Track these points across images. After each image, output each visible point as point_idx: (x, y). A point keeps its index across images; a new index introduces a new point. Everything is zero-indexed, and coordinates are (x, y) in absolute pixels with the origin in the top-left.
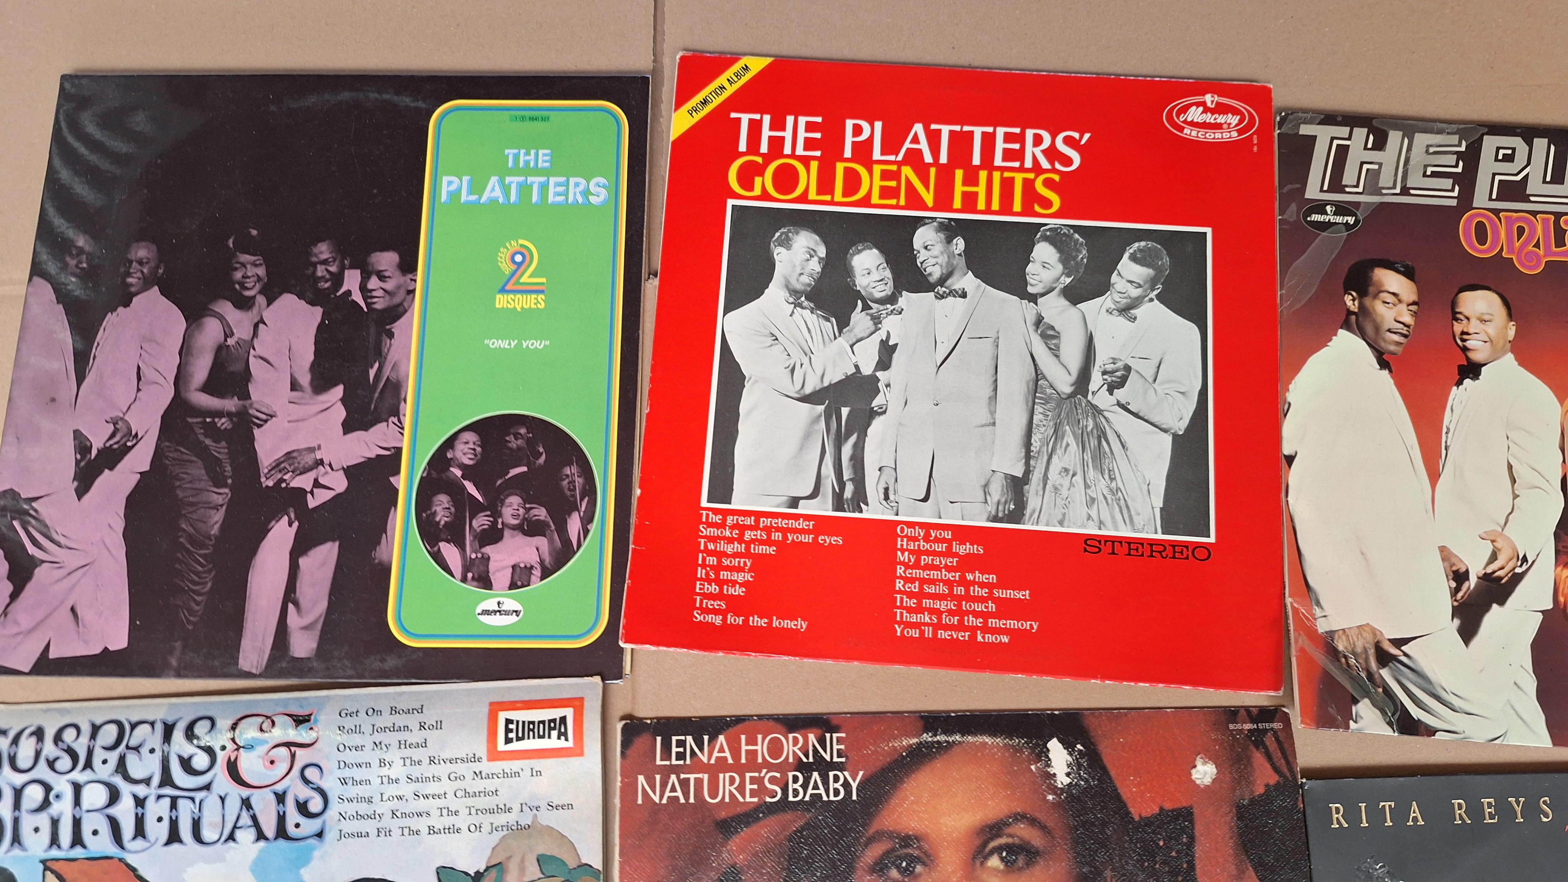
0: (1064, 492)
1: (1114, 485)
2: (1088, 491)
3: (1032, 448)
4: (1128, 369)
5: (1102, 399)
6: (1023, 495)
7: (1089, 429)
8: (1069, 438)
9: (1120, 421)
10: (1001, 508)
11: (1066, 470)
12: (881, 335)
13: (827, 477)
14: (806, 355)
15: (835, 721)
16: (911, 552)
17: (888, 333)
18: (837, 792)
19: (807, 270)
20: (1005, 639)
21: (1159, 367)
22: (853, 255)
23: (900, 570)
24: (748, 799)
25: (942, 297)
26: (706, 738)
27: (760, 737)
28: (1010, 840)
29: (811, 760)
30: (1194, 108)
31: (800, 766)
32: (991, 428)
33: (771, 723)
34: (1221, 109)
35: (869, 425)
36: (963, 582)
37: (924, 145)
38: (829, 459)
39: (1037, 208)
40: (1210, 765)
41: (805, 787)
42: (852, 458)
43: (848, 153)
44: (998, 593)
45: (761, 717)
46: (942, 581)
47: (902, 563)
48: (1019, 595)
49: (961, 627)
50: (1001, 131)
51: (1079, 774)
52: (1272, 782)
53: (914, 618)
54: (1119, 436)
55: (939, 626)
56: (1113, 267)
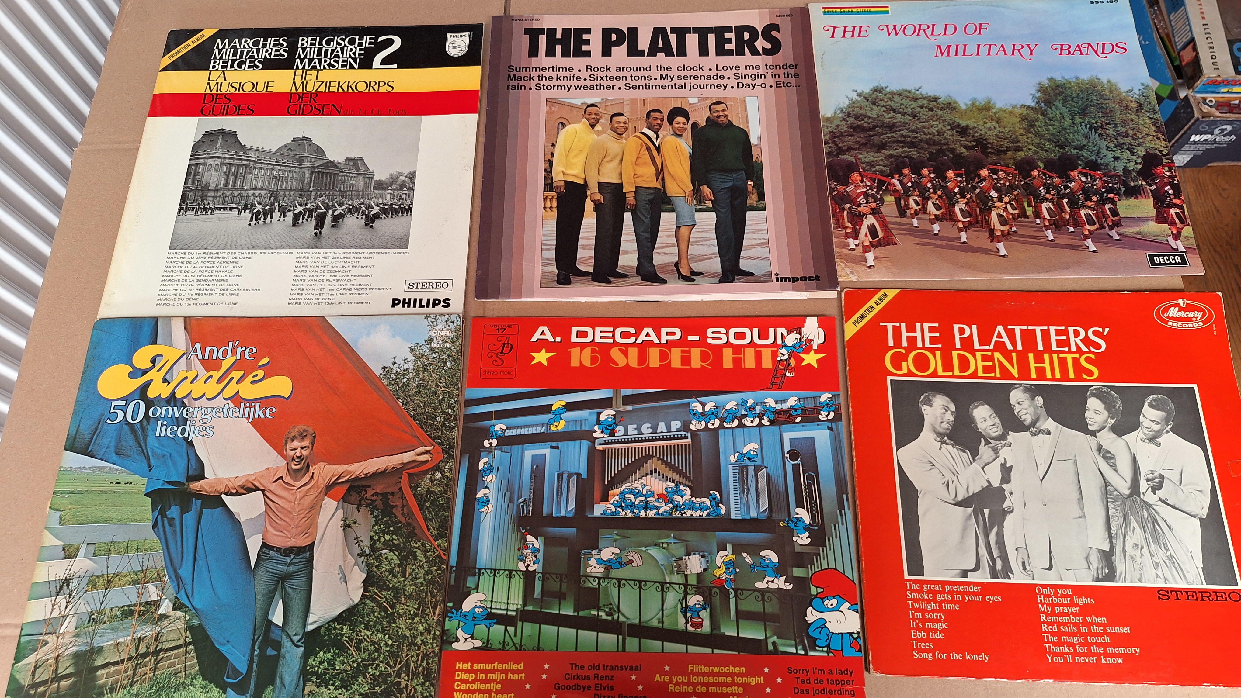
0: (1138, 560)
1: (1168, 553)
2: (1153, 559)
3: (1112, 532)
4: (1162, 477)
5: (1150, 497)
6: (1112, 563)
7: (1146, 517)
8: (1134, 524)
10: (1100, 572)
11: (1137, 545)
12: (1000, 460)
13: (983, 556)
14: (954, 474)
16: (1048, 605)
17: (1005, 459)
19: (945, 420)
20: (1120, 661)
21: (1181, 475)
22: (973, 409)
23: (1043, 617)
25: (1035, 434)
30: (1172, 308)
32: (1083, 519)
34: (1190, 308)
35: (1004, 520)
36: (1085, 623)
37: (1005, 339)
38: (982, 543)
39: (1084, 376)
42: (997, 543)
43: (958, 346)
44: (1109, 630)
46: (1071, 623)
47: (1044, 613)
48: (1124, 630)
49: (1089, 654)
50: (1052, 329)
53: (1058, 650)
54: (1165, 521)
55: (1075, 654)
56: (1139, 412)
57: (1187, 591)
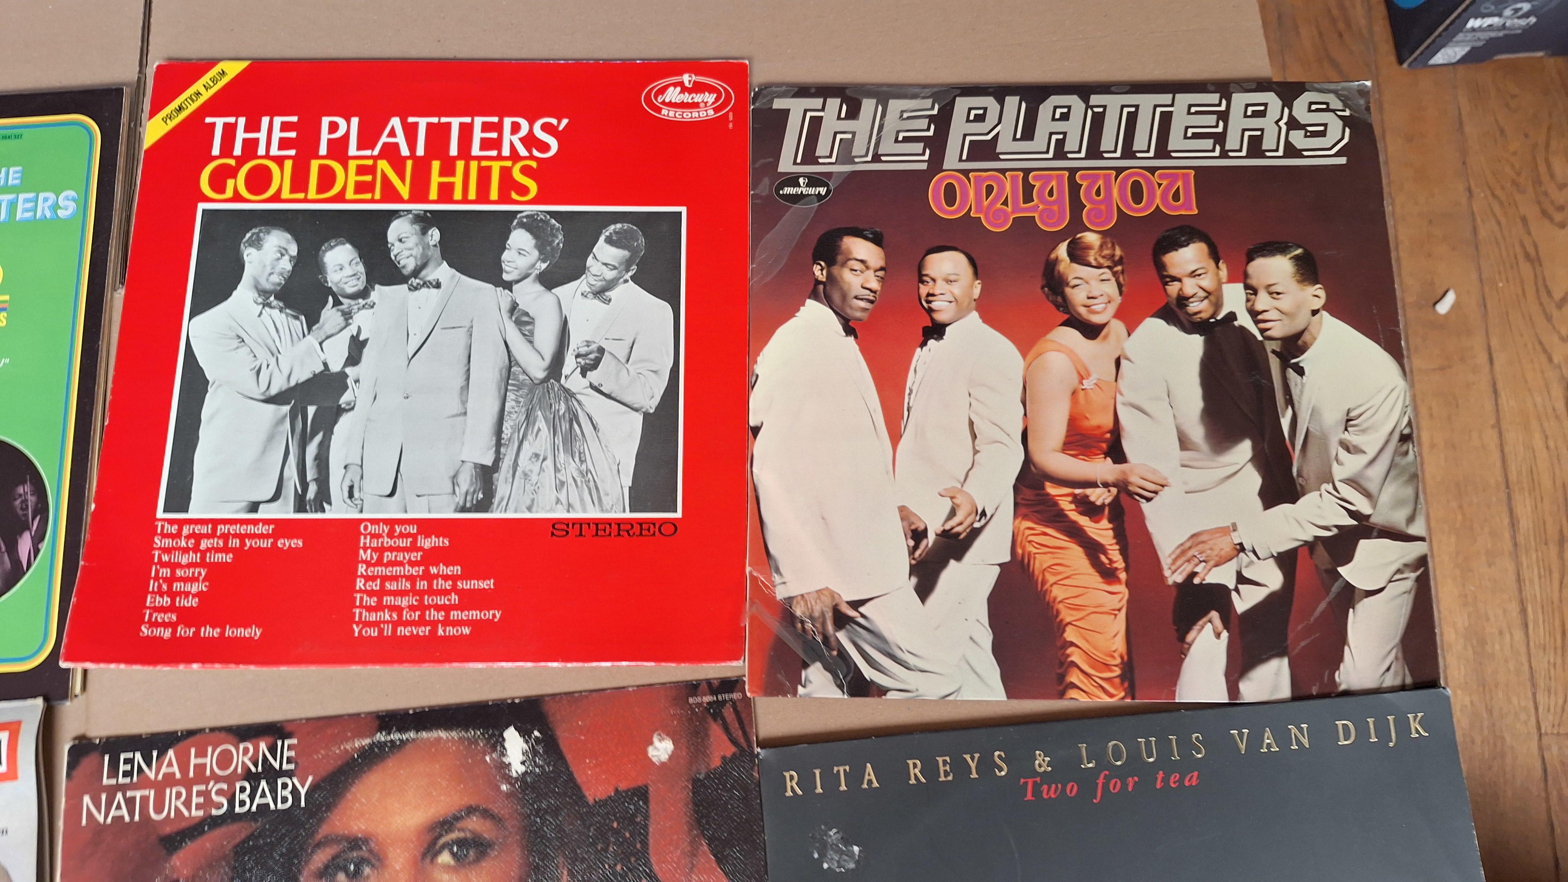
0: (534, 478)
1: (584, 467)
2: (558, 475)
3: (503, 436)
4: (601, 351)
5: (574, 381)
6: (492, 484)
7: (561, 412)
8: (541, 423)
9: (593, 403)
10: (469, 498)
11: (537, 456)
12: (352, 330)
13: (290, 479)
14: (273, 355)
15: (289, 728)
16: (374, 550)
17: (359, 329)
18: (284, 800)
19: (278, 270)
20: (466, 631)
21: (632, 347)
22: (326, 251)
23: (361, 569)
24: (194, 813)
25: (415, 289)
26: (155, 754)
27: (210, 749)
28: (461, 835)
29: (260, 769)
30: (671, 89)
31: (249, 776)
32: (462, 418)
33: (223, 735)
34: (698, 88)
35: (335, 422)
36: (426, 576)
37: (401, 139)
38: (292, 460)
39: (514, 196)
40: (668, 742)
41: (252, 797)
42: (317, 458)
43: (323, 150)
44: (461, 585)
45: (212, 730)
46: (405, 576)
47: (364, 562)
48: (484, 585)
49: (422, 622)
50: (478, 121)
51: (535, 762)
52: (729, 755)
53: (373, 617)
54: (591, 419)
55: (400, 622)
56: (588, 249)
57: (597, 522)
